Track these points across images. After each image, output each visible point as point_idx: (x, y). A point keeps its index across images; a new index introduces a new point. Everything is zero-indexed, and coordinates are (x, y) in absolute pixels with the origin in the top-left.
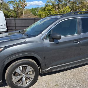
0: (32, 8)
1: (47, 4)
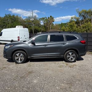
1: (72, 20)
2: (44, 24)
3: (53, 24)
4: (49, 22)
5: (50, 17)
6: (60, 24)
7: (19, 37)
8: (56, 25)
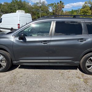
0: (72, 10)
1: (85, 6)
2: (53, 10)
3: (63, 11)
4: (59, 8)
5: (59, 3)
6: (70, 12)
7: (19, 25)
8: (66, 12)
